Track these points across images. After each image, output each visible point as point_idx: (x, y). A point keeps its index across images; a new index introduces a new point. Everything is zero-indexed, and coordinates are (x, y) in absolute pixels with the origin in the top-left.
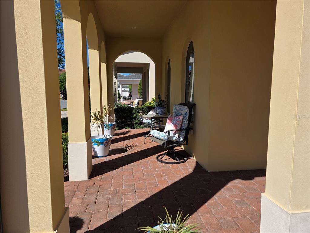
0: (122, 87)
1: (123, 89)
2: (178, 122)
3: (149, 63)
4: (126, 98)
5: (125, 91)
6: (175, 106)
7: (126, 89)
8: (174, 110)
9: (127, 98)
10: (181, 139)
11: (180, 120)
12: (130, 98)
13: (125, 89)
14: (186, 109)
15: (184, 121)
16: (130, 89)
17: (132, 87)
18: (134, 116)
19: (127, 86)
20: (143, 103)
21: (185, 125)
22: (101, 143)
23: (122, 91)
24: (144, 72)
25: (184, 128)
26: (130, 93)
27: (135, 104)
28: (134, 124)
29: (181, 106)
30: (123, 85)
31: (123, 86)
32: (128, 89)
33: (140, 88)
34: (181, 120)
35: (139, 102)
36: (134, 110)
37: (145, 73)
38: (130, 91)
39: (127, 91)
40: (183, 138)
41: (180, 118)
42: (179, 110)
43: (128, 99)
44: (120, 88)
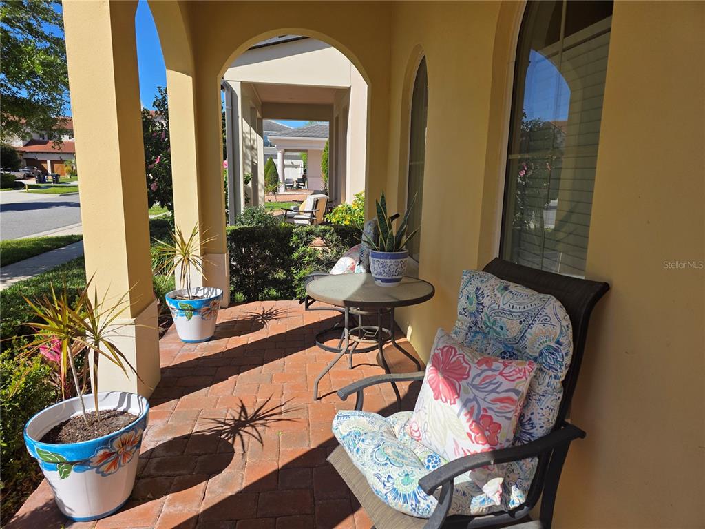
0: (284, 157)
1: (287, 162)
2: (501, 400)
3: (350, 88)
4: (293, 186)
5: (292, 166)
6: (469, 282)
7: (296, 162)
8: (462, 302)
9: (295, 186)
10: (517, 498)
11: (517, 392)
12: (302, 184)
13: (293, 161)
14: (554, 320)
15: (540, 389)
16: (304, 163)
17: (307, 156)
18: (295, 256)
19: (298, 154)
20: (329, 208)
21: (544, 415)
22: (72, 463)
23: (284, 166)
24: (335, 116)
25: (538, 432)
26: (305, 171)
27: (305, 210)
28: (295, 282)
29: (512, 285)
30: (286, 150)
31: (287, 154)
32: (301, 163)
33: (327, 161)
34: (523, 387)
35: (316, 203)
36: (295, 238)
37: (337, 119)
38: (304, 167)
39: (297, 167)
40: (524, 491)
41: (516, 377)
42: (504, 312)
43: (298, 187)
44: (277, 158)
